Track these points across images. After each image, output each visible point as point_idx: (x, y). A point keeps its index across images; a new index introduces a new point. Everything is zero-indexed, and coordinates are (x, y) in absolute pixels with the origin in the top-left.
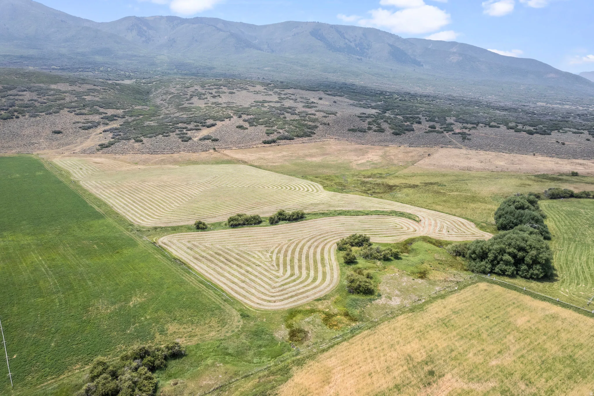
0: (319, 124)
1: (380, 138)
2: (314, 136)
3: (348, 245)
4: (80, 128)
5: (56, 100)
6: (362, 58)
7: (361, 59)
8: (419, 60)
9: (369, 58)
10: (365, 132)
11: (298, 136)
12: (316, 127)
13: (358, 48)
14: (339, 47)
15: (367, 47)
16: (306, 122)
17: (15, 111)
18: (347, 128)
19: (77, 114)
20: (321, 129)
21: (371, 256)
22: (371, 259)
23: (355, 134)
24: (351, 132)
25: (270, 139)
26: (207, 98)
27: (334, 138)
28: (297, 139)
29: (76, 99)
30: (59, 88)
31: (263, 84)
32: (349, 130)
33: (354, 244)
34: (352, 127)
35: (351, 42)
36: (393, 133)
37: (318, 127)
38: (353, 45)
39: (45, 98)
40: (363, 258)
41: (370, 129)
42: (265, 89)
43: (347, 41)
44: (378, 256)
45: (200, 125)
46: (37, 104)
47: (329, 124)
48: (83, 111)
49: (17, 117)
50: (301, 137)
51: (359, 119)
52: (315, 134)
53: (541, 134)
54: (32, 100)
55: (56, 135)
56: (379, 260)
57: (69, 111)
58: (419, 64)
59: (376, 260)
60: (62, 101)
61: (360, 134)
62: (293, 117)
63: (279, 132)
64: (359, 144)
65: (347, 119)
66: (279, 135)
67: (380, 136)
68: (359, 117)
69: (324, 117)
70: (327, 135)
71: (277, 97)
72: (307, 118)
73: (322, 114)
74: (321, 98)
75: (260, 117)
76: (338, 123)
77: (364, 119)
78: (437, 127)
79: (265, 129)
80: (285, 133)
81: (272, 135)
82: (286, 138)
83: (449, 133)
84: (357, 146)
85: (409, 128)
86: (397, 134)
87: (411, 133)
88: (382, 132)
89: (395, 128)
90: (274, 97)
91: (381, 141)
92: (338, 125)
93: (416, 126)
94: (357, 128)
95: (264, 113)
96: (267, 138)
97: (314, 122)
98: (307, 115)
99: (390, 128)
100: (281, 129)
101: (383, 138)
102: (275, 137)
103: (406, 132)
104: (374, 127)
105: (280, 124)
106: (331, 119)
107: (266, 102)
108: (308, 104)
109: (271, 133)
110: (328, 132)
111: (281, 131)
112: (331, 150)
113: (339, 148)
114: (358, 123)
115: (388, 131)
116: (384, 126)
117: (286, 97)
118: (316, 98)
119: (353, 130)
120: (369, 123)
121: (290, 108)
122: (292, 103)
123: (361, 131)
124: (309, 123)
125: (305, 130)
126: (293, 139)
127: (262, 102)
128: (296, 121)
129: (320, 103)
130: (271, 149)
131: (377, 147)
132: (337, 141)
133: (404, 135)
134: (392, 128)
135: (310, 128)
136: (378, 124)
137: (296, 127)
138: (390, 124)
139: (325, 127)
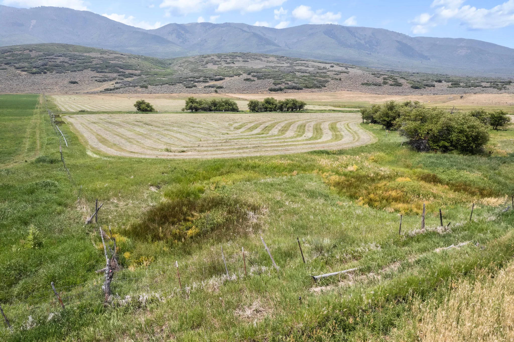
0: (330, 79)
1: (398, 91)
4: (96, 80)
5: (83, 63)
6: (372, 53)
8: (426, 55)
9: (378, 53)
10: (380, 85)
11: (307, 87)
12: (327, 81)
13: (367, 45)
14: (349, 44)
15: (376, 44)
16: (317, 78)
17: (45, 69)
18: (360, 83)
19: (98, 72)
20: (332, 83)
23: (369, 87)
24: (365, 86)
25: (277, 87)
26: (221, 64)
27: (346, 90)
29: (102, 62)
30: (91, 55)
31: (276, 57)
32: (363, 84)
34: (366, 82)
35: (361, 40)
36: (412, 87)
37: (329, 81)
38: (363, 42)
39: (75, 61)
41: (385, 83)
42: (278, 60)
43: (357, 39)
45: (208, 79)
46: (66, 65)
47: (340, 79)
48: (105, 70)
49: (45, 73)
50: (311, 88)
51: (373, 76)
52: (325, 87)
54: (63, 62)
55: (72, 84)
57: (91, 70)
58: (426, 58)
60: (89, 64)
61: (375, 87)
62: (303, 74)
63: (288, 84)
64: (373, 94)
65: (360, 76)
66: (287, 85)
67: (397, 89)
68: (373, 74)
69: (336, 74)
70: (338, 88)
71: (288, 65)
72: (318, 75)
73: (334, 73)
74: (332, 67)
75: (269, 74)
76: (351, 78)
77: (378, 76)
78: (462, 84)
79: (273, 81)
80: (294, 84)
81: (280, 86)
82: (294, 88)
83: (477, 87)
84: (373, 95)
85: (429, 83)
86: (416, 88)
87: (432, 88)
88: (399, 86)
89: (414, 83)
90: (286, 65)
91: (399, 92)
92: (350, 80)
93: (436, 84)
94: (371, 82)
95: (273, 71)
96: (274, 87)
97: (324, 77)
98: (317, 73)
99: (408, 83)
100: (290, 81)
101: (401, 91)
102: (282, 86)
103: (426, 87)
104: (390, 82)
105: (289, 78)
106: (342, 76)
107: (278, 67)
108: (319, 68)
109: (279, 84)
110: (340, 86)
111: (289, 83)
112: (343, 97)
113: (352, 95)
114: (372, 79)
115: (406, 85)
116: (402, 81)
117: (298, 65)
118: (328, 66)
119: (367, 84)
120: (385, 79)
121: (300, 69)
122: (303, 68)
123: (375, 85)
124: (320, 78)
125: (315, 82)
126: (301, 89)
127: (274, 67)
128: (306, 76)
129: (331, 69)
130: (277, 94)
131: (395, 96)
132: (349, 92)
133: (425, 89)
134: (411, 83)
135: (320, 82)
136: (394, 79)
137: (305, 80)
138: (407, 80)
139: (337, 82)
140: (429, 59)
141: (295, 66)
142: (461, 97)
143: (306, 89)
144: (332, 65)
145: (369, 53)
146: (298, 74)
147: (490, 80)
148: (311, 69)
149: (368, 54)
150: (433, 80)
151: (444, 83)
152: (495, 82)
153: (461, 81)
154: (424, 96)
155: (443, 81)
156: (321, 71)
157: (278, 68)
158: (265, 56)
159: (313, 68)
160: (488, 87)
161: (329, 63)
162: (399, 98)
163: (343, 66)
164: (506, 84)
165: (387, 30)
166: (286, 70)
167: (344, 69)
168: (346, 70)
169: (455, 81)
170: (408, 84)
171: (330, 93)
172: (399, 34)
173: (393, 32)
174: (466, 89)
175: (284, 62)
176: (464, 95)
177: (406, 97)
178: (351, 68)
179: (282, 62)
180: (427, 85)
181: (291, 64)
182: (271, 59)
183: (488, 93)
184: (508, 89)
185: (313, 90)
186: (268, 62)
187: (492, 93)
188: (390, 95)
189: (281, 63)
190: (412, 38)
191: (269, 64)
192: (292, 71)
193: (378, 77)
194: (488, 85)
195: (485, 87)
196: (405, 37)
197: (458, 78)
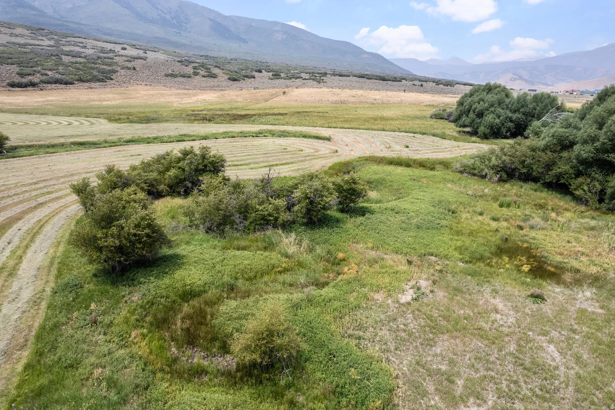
0: (119, 69)
1: (212, 84)
2: (109, 82)
3: (133, 188)
6: (181, 31)
7: (180, 33)
8: (243, 37)
9: (189, 32)
10: (189, 77)
11: (81, 80)
12: (115, 72)
13: (174, 21)
14: (151, 18)
15: (185, 21)
16: (98, 66)
18: (163, 74)
20: (122, 74)
21: (245, 218)
22: (246, 230)
23: (176, 79)
24: (169, 78)
25: (25, 80)
27: (144, 84)
28: (78, 84)
31: (28, 28)
32: (167, 75)
33: (162, 187)
34: (170, 72)
35: (165, 14)
36: (229, 79)
37: (118, 71)
38: (168, 17)
40: (209, 230)
41: (196, 74)
42: (32, 33)
43: (160, 12)
44: (277, 209)
47: (134, 69)
50: (88, 81)
51: (179, 64)
52: (112, 79)
53: (393, 81)
56: (287, 226)
58: (244, 41)
59: (269, 232)
61: (183, 79)
62: (74, 60)
63: (46, 75)
64: (182, 89)
65: (163, 64)
66: (45, 77)
67: (212, 82)
68: (179, 61)
69: (128, 61)
70: (132, 81)
71: (52, 43)
72: (99, 61)
73: (125, 58)
74: (124, 49)
75: (11, 56)
76: (149, 67)
77: (186, 64)
78: (282, 75)
79: (18, 69)
80: (58, 76)
81: (30, 77)
82: (57, 82)
83: (298, 79)
84: (180, 91)
85: (249, 73)
86: (234, 80)
87: (252, 79)
88: (214, 77)
89: (231, 73)
90: (47, 42)
91: (214, 86)
92: (149, 70)
93: (256, 74)
94: (177, 73)
95: (20, 52)
96: (17, 79)
97: (109, 65)
98: (99, 58)
99: (224, 73)
100: (50, 70)
101: (216, 84)
102: (35, 79)
103: (246, 79)
104: (202, 72)
105: (50, 64)
106: (138, 64)
107: (31, 45)
108: (103, 51)
109: (29, 75)
110: (134, 78)
111: (49, 73)
112: (138, 95)
113: (151, 92)
114: (178, 68)
115: (222, 77)
116: (216, 71)
117: (69, 44)
118: (118, 48)
119: (173, 75)
120: (195, 68)
121: (71, 51)
122: (77, 49)
123: (184, 76)
124: (103, 67)
125: (95, 73)
126: (71, 83)
127: (23, 44)
128: (80, 63)
129: (122, 52)
130: (26, 93)
131: (209, 91)
132: (148, 87)
133: (244, 82)
134: (227, 74)
135: (103, 72)
136: (206, 68)
137: (78, 69)
138: (223, 70)
139: (129, 72)
140: (247, 42)
141: (63, 45)
142: (284, 93)
143: (80, 84)
144: (125, 46)
145: (178, 31)
146: (66, 59)
147: (309, 71)
148: (91, 51)
149: (177, 33)
150: (252, 70)
151: (264, 73)
152: (313, 73)
153: (281, 71)
154: (244, 90)
155: (263, 71)
156: (105, 55)
157: (30, 47)
158: (5, 25)
159: (94, 50)
160: (307, 79)
161: (120, 44)
162: (215, 95)
163: (140, 49)
164: (323, 76)
165: (197, 5)
166: (44, 51)
167: (141, 53)
168: (144, 55)
169: (275, 72)
170: (224, 75)
171: (119, 90)
172: (212, 11)
173: (203, 7)
174: (288, 82)
175: (44, 38)
176: (286, 90)
177: (223, 92)
178: (153, 51)
179: (40, 38)
180: (246, 76)
181: (57, 41)
182: (18, 31)
183: (308, 87)
184: (326, 82)
185: (93, 85)
186: (11, 35)
187: (312, 87)
188: (203, 90)
189: (37, 40)
190: (226, 16)
191: (14, 40)
192: (55, 53)
193: (186, 66)
194: (307, 76)
195: (305, 79)
196: (219, 14)
197: (278, 67)
